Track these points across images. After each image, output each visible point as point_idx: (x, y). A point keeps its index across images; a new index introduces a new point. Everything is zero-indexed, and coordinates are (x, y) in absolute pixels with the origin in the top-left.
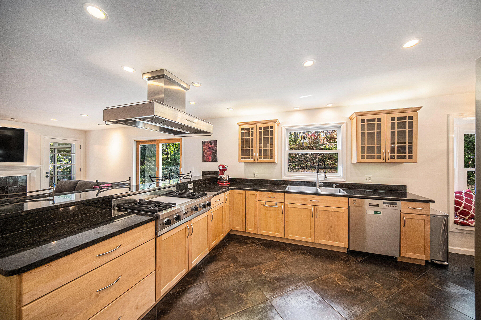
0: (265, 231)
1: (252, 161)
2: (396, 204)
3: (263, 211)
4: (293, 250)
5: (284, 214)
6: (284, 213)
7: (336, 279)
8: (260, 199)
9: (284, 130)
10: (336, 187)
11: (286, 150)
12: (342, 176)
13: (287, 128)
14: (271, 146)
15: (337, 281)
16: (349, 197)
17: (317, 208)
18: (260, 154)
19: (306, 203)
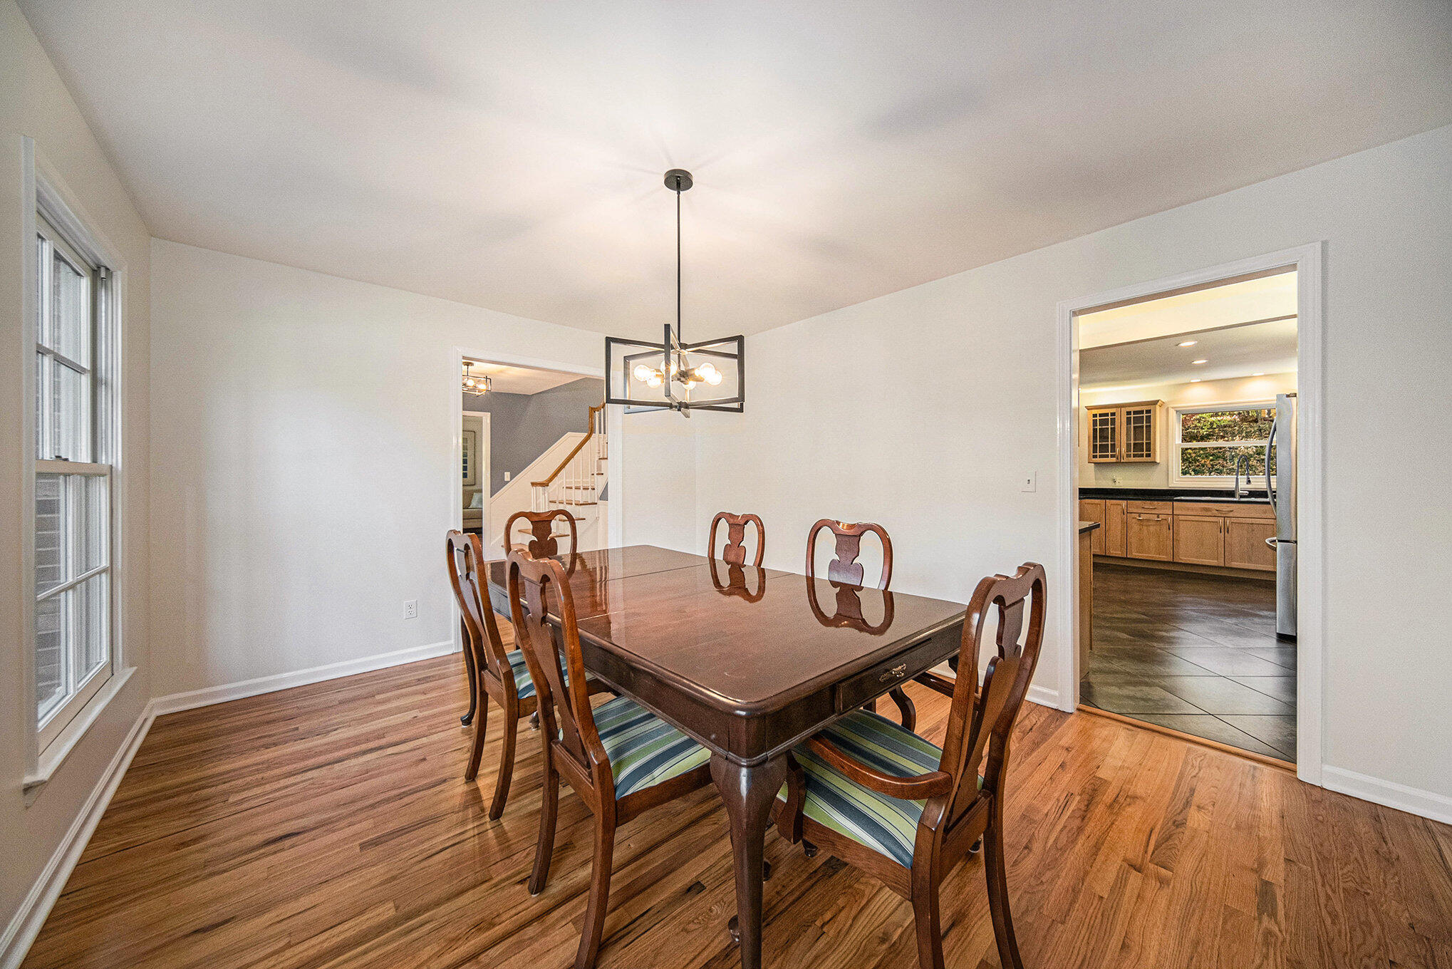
0: (1139, 553)
1: (1114, 460)
3: (1136, 527)
5: (1171, 530)
6: (1171, 528)
8: (1130, 510)
9: (1173, 414)
11: (1177, 443)
13: (1178, 409)
14: (1149, 438)
17: (1228, 520)
18: (1129, 450)
19: (1209, 514)
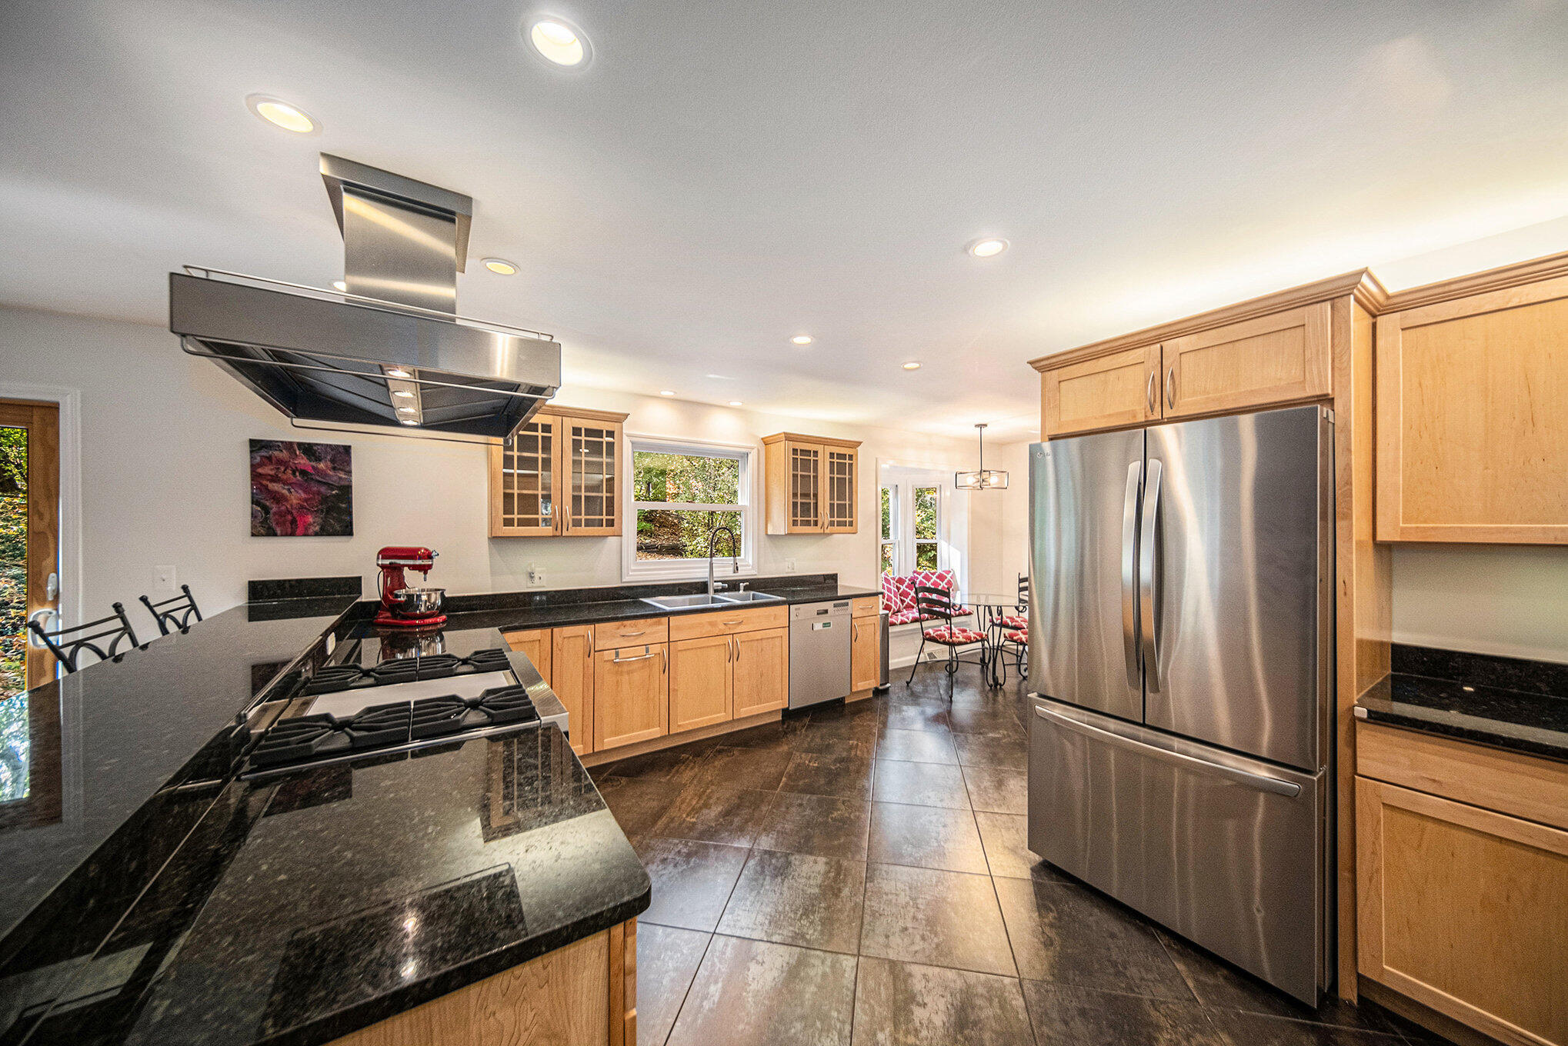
0: (616, 735)
1: (547, 531)
2: (847, 604)
3: (609, 679)
4: (698, 755)
5: (668, 672)
6: (668, 670)
7: (684, 816)
8: (601, 644)
10: (746, 589)
12: (751, 562)
15: (688, 819)
16: (790, 604)
17: (737, 638)
18: (576, 510)
